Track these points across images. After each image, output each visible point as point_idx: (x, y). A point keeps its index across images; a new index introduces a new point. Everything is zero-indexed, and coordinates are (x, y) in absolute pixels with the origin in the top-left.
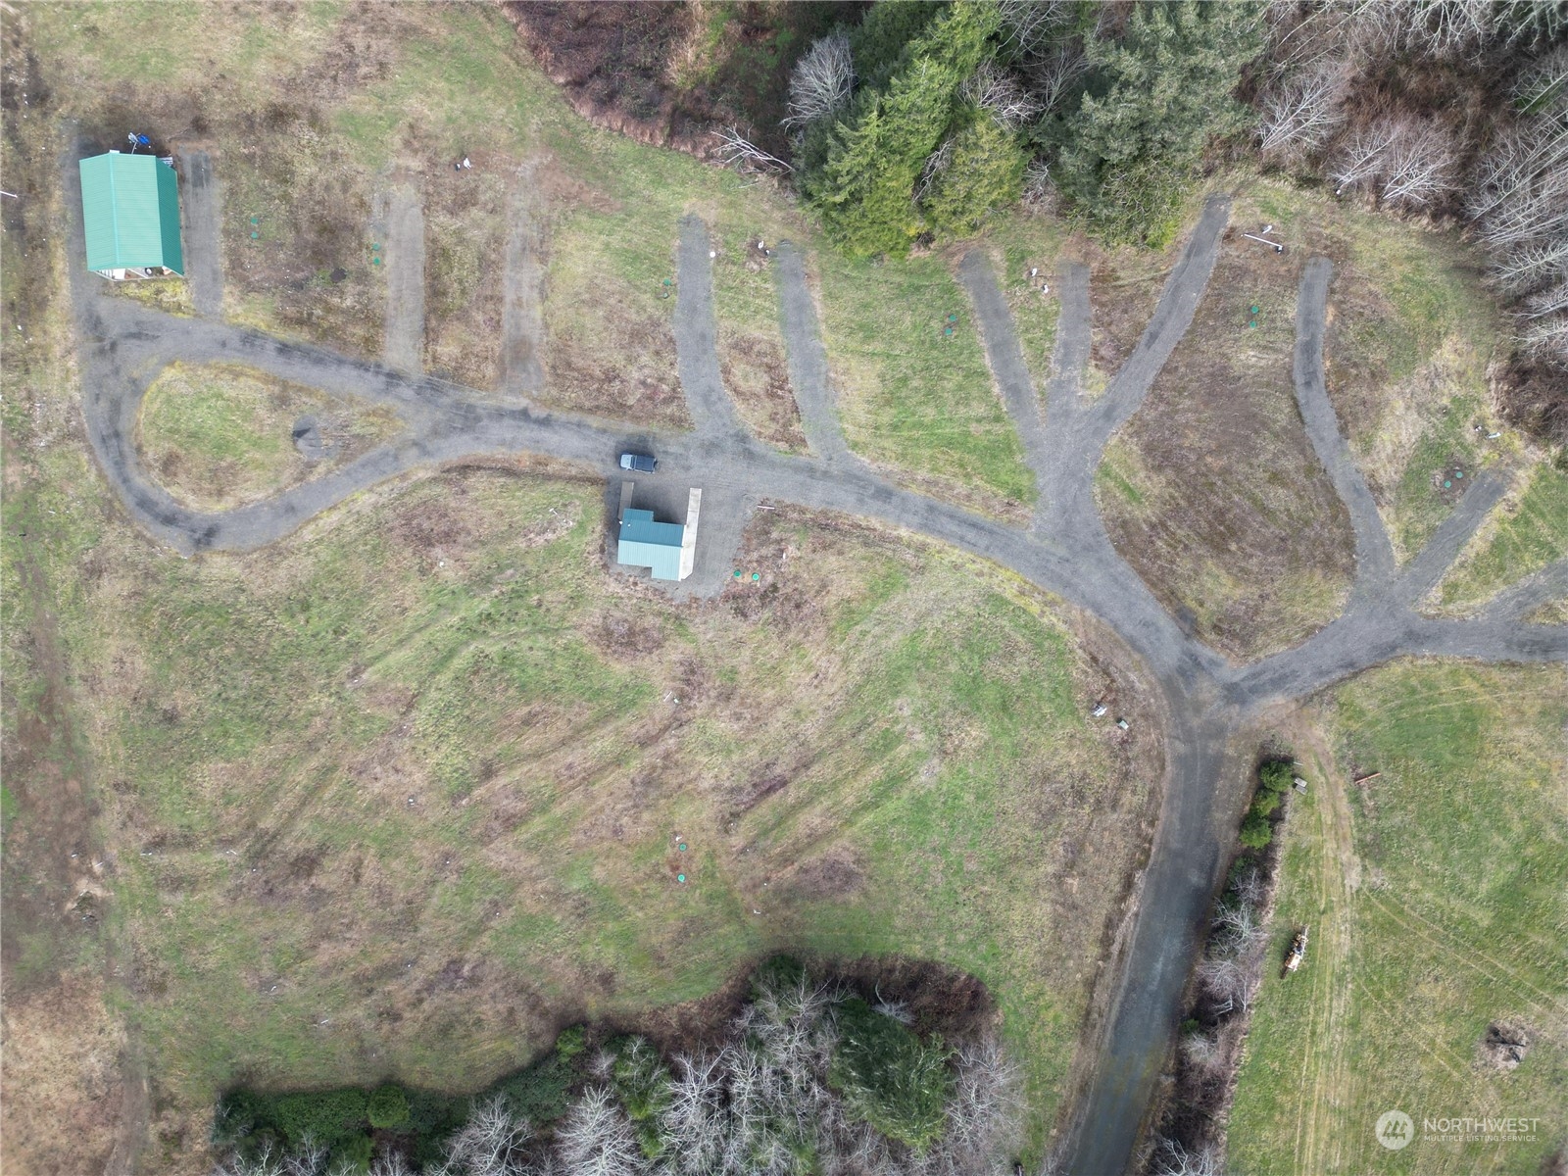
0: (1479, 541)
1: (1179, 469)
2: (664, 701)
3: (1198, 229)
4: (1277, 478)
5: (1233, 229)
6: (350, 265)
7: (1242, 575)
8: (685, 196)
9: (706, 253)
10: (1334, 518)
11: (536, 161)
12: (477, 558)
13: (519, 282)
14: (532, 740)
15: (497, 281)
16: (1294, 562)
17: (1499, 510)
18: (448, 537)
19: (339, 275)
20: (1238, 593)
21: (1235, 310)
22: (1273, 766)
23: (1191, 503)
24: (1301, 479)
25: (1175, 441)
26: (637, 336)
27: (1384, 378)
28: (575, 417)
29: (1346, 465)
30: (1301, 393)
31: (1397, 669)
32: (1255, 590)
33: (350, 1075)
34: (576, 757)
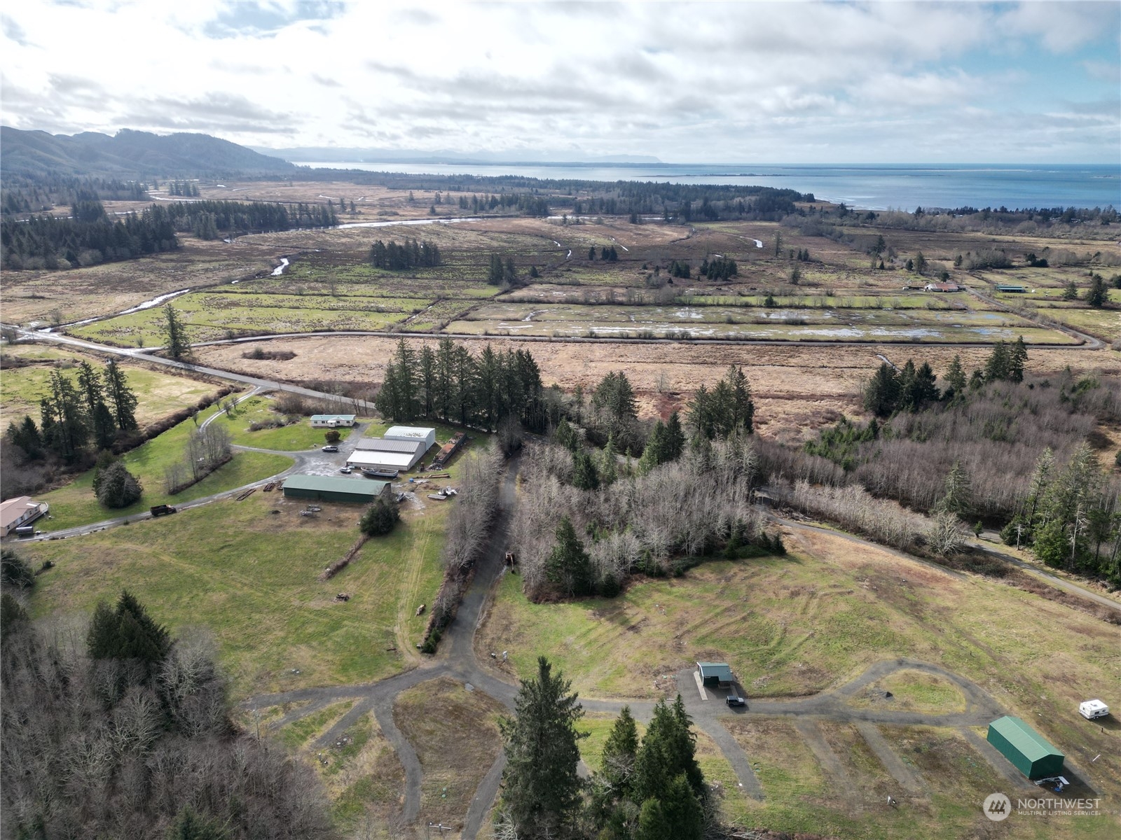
0: (332, 723)
1: (479, 730)
2: (685, 642)
3: (478, 829)
4: (431, 733)
5: (458, 831)
6: (916, 755)
7: (445, 700)
8: (768, 808)
9: (744, 784)
10: (403, 722)
11: (856, 812)
12: (785, 669)
13: (829, 760)
14: (733, 628)
15: (842, 759)
16: (421, 706)
17: (319, 735)
18: (803, 673)
19: (918, 750)
20: (447, 694)
21: (454, 795)
22: (429, 649)
23: (472, 719)
24: (418, 734)
25: (482, 740)
26: (761, 747)
27: (374, 777)
28: (773, 716)
29: (395, 742)
30: (418, 765)
31: (376, 679)
32: (440, 695)
33: (747, 561)
34: (713, 627)
